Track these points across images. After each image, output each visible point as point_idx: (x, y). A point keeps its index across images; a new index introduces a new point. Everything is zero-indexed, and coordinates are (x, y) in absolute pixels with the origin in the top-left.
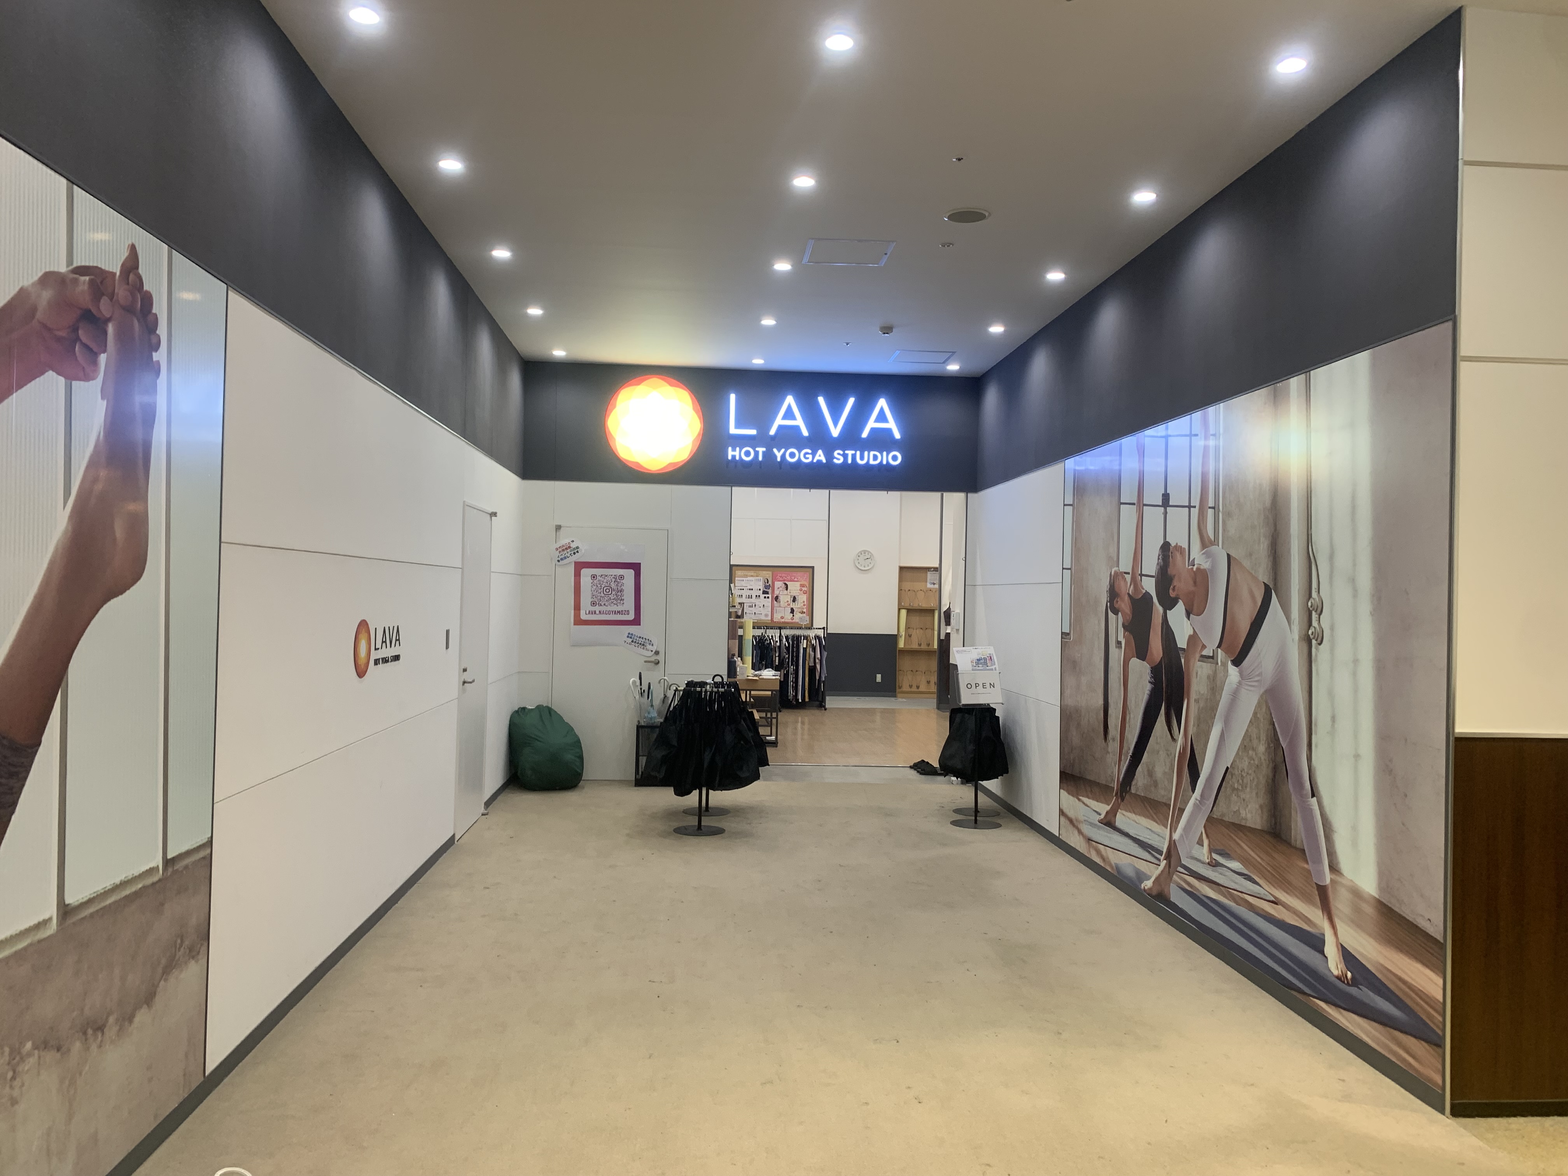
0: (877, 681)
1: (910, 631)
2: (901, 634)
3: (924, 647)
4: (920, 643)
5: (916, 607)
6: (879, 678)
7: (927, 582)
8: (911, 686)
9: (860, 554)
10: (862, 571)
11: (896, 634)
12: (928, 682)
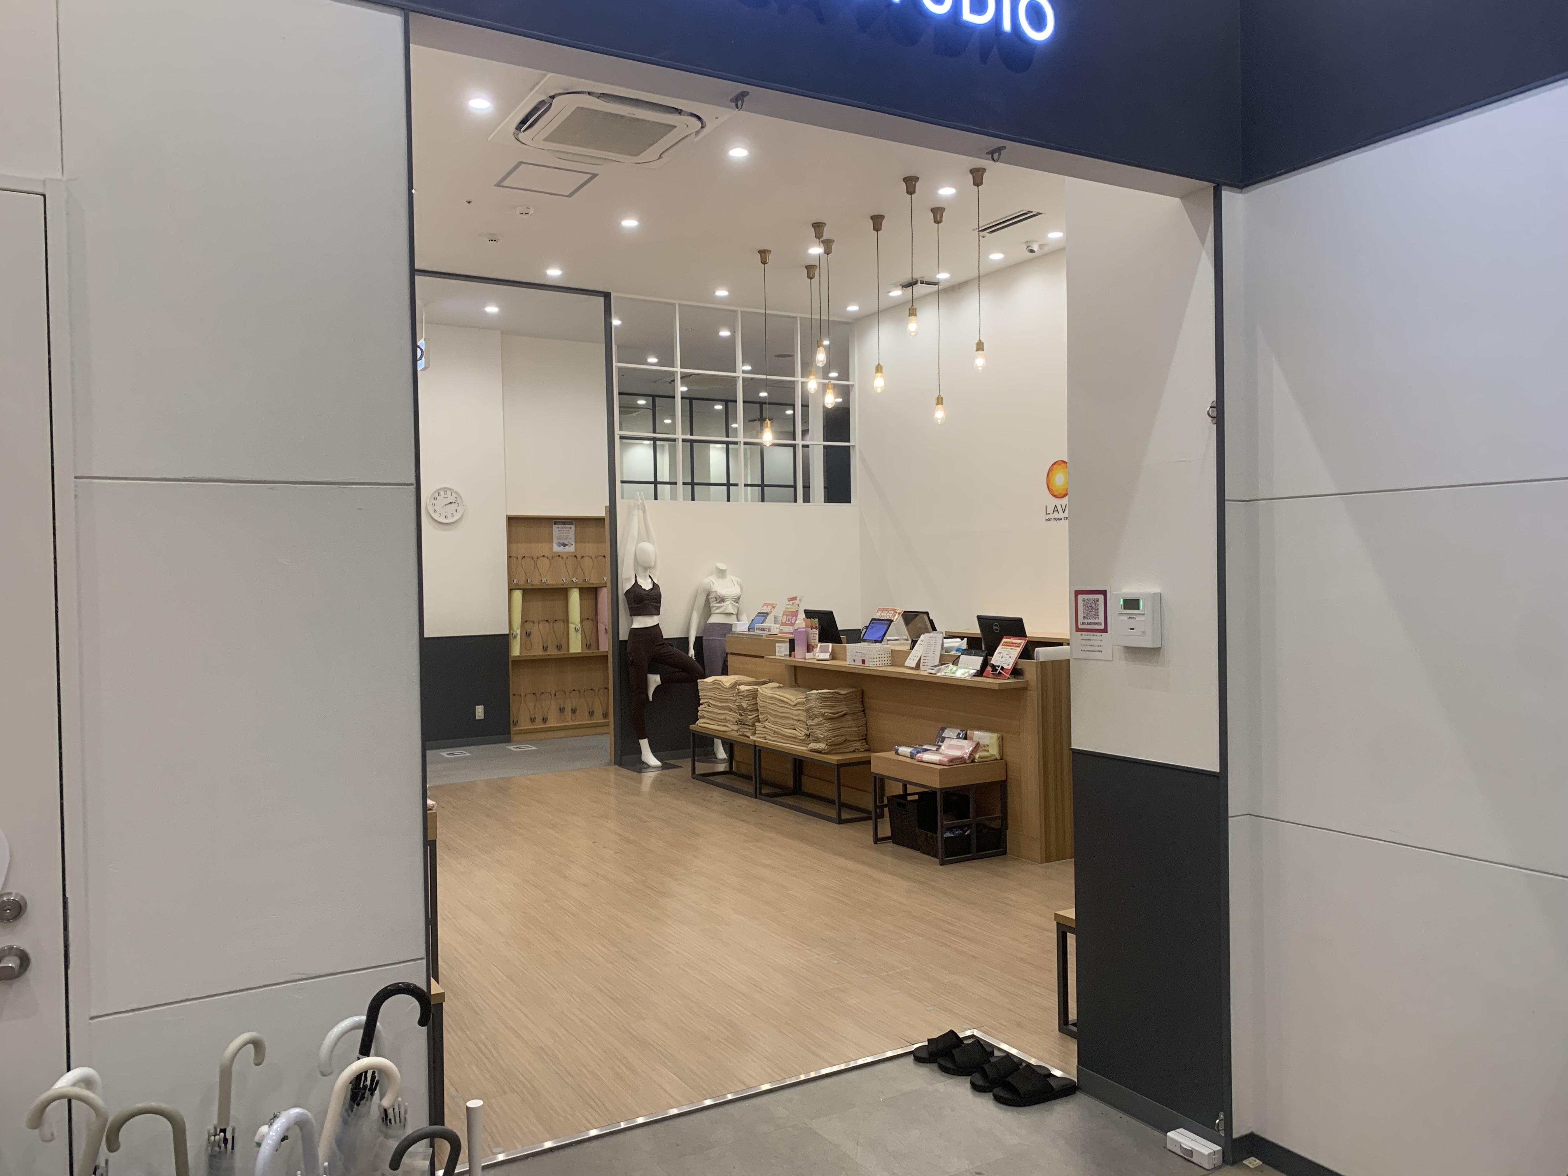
0: (477, 718)
1: (528, 626)
2: (515, 633)
3: (552, 652)
4: (545, 645)
5: (537, 585)
6: (480, 712)
7: (553, 543)
8: (533, 720)
9: (436, 495)
10: (441, 526)
11: (508, 633)
12: (562, 710)
